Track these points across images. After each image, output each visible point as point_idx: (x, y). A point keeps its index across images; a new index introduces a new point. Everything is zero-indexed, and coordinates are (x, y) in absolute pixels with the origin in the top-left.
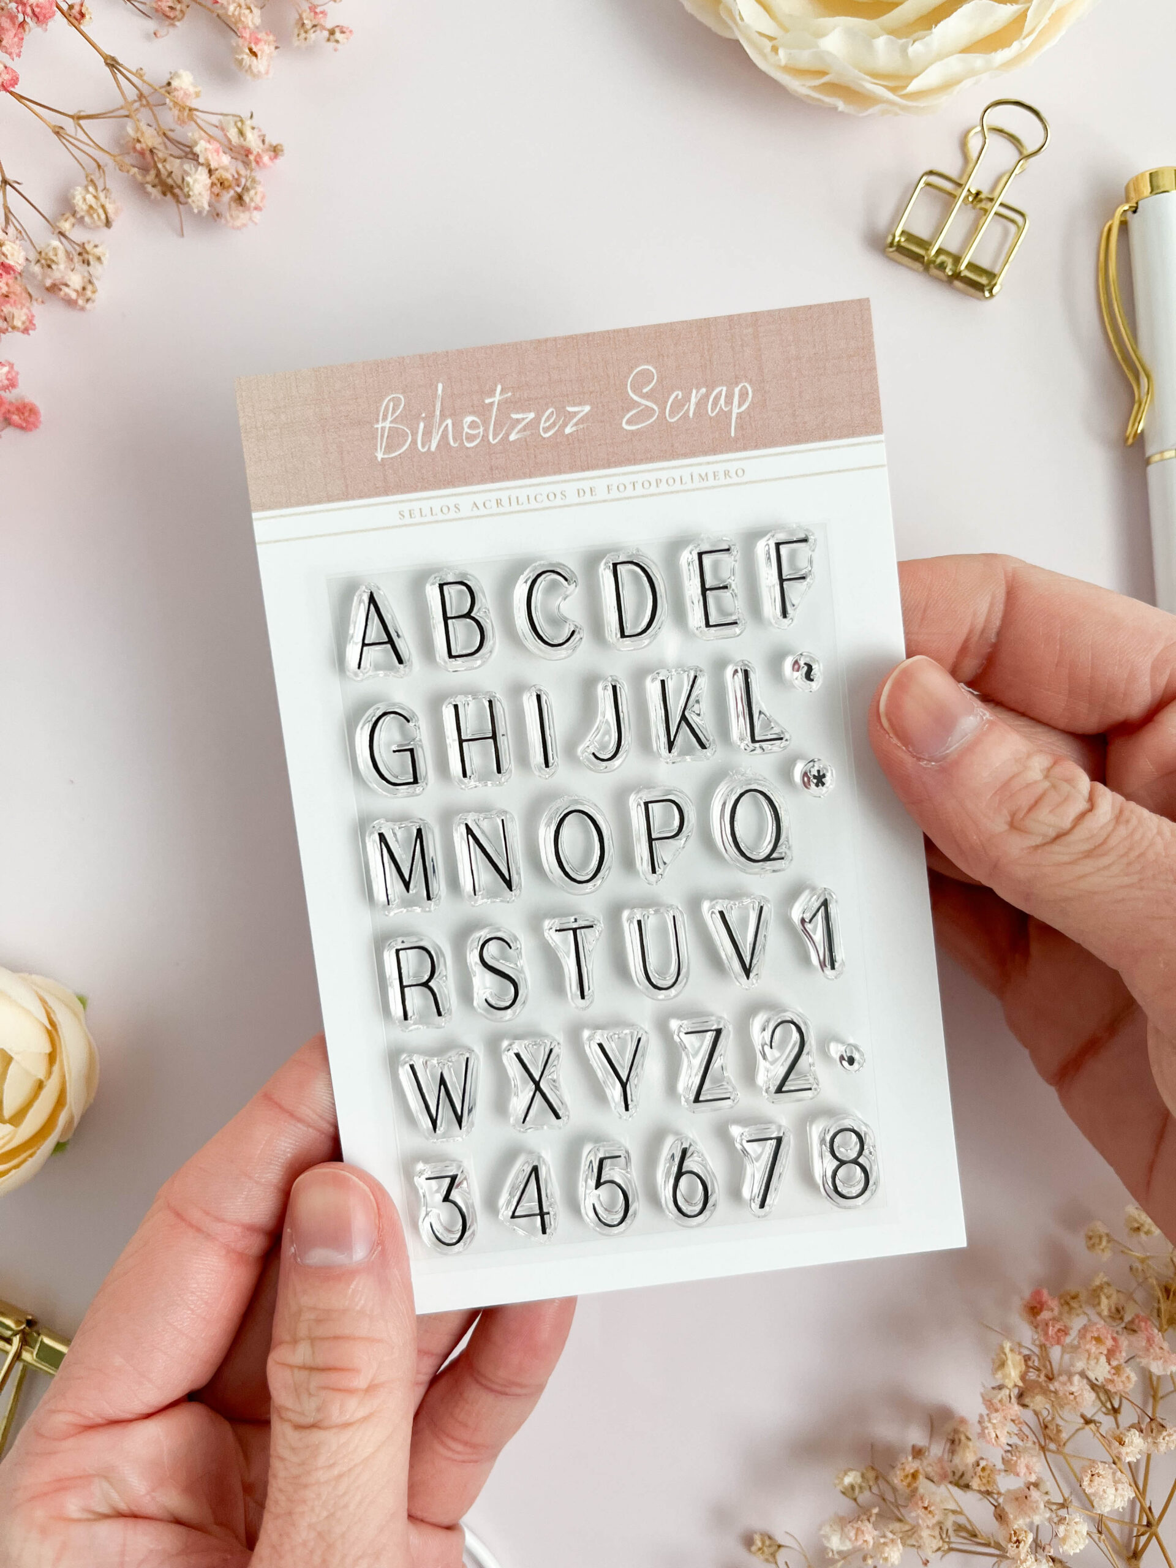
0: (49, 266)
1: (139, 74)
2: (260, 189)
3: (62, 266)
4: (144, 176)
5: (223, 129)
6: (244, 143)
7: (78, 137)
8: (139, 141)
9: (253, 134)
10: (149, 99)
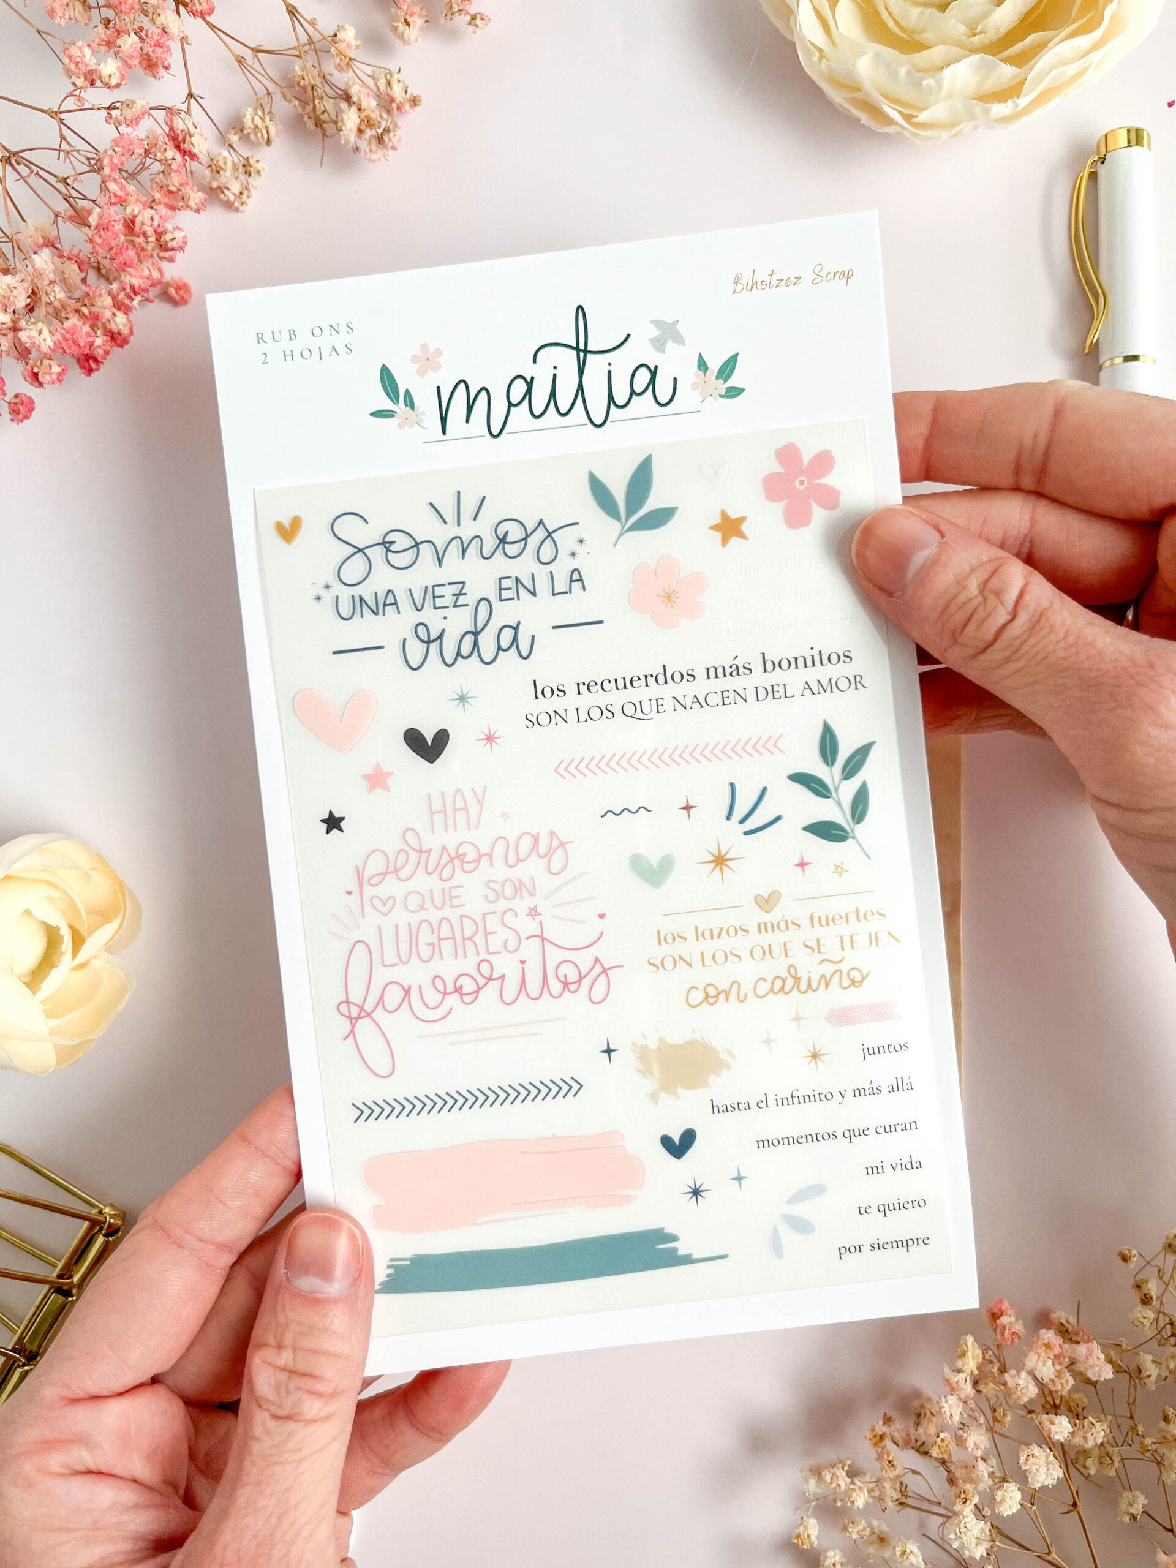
0: (218, 172)
1: (313, 23)
2: (398, 132)
3: (228, 174)
4: (304, 109)
5: (373, 77)
6: (391, 93)
7: (254, 67)
8: (303, 79)
9: (398, 85)
10: (316, 44)
